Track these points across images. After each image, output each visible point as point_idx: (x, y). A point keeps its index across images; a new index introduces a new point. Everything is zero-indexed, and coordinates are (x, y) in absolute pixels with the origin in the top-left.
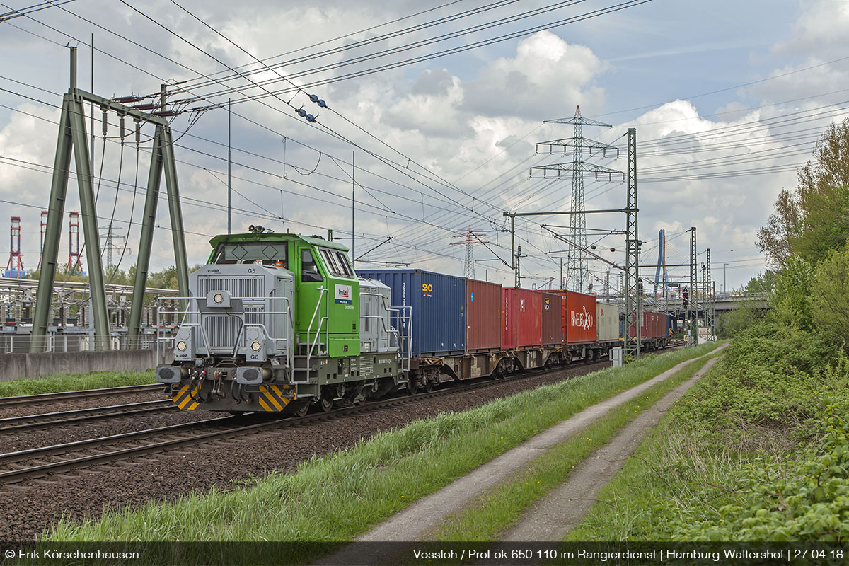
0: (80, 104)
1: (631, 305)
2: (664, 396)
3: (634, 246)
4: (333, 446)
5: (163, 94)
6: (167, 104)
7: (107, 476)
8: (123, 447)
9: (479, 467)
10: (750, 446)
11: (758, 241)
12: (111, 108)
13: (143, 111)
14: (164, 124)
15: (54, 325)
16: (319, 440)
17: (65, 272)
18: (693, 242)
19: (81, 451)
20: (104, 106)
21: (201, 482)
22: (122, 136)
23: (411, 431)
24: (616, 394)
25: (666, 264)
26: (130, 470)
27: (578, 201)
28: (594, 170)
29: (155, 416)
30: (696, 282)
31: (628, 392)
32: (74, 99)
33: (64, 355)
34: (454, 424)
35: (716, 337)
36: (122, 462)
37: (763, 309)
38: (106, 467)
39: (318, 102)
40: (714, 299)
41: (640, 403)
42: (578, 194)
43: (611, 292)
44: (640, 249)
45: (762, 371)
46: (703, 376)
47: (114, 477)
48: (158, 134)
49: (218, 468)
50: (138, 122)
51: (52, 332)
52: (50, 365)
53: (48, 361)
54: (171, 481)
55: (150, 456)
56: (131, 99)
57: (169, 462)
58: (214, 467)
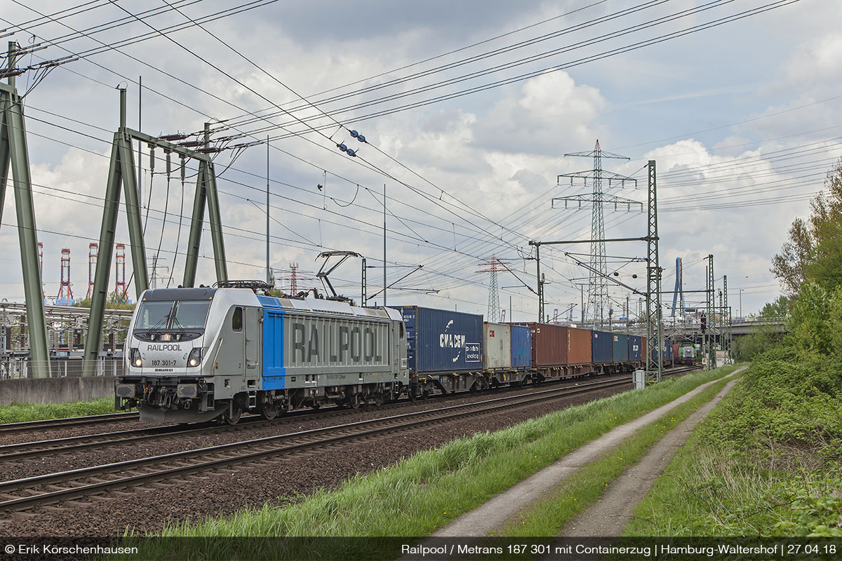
0: (129, 142)
1: (652, 329)
2: (688, 416)
3: (655, 273)
4: (372, 464)
5: (207, 132)
6: (211, 141)
7: (161, 492)
8: (174, 465)
9: (515, 485)
10: (778, 466)
11: (773, 268)
12: (159, 145)
13: (188, 148)
14: (208, 160)
15: (104, 350)
16: (359, 459)
17: (112, 300)
18: (710, 270)
19: (135, 469)
20: (152, 143)
21: (250, 498)
22: (169, 171)
23: (449, 450)
24: (641, 415)
25: (683, 290)
26: (183, 487)
27: (598, 231)
28: (613, 200)
29: (202, 436)
30: (714, 308)
31: (652, 413)
32: (124, 139)
33: (114, 378)
34: (490, 443)
35: (733, 361)
36: (174, 480)
37: (780, 333)
38: (159, 484)
39: (358, 137)
40: (730, 324)
41: (666, 424)
42: (598, 224)
43: (631, 317)
44: (661, 276)
45: (784, 393)
46: (726, 397)
47: (168, 493)
48: (202, 169)
49: (265, 486)
50: (183, 159)
51: (103, 357)
52: (101, 389)
53: (100, 384)
54: (221, 498)
55: (201, 474)
56: (177, 137)
57: (218, 479)
58: (261, 484)
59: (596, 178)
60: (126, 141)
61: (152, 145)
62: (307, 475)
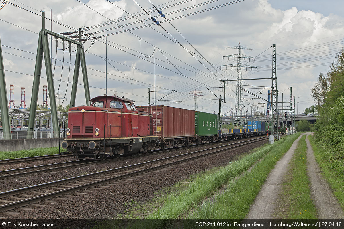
0: (46, 36)
3: (275, 93)
4: (167, 182)
6: (82, 36)
7: (60, 204)
11: (311, 93)
12: (59, 37)
13: (72, 39)
14: (81, 45)
15: (36, 127)
16: (160, 180)
18: (291, 93)
21: (109, 205)
22: (64, 49)
26: (73, 200)
28: (245, 66)
29: (81, 167)
32: (44, 33)
33: (40, 140)
35: (296, 131)
41: (303, 161)
42: (239, 76)
44: (278, 94)
47: (64, 204)
48: (78, 48)
49: (116, 197)
50: (70, 44)
51: (36, 130)
52: (34, 144)
53: (33, 142)
54: (93, 206)
55: (82, 191)
56: (67, 34)
57: (91, 194)
58: (114, 196)
59: (239, 57)
60: (45, 35)
61: (56, 37)
62: (137, 190)
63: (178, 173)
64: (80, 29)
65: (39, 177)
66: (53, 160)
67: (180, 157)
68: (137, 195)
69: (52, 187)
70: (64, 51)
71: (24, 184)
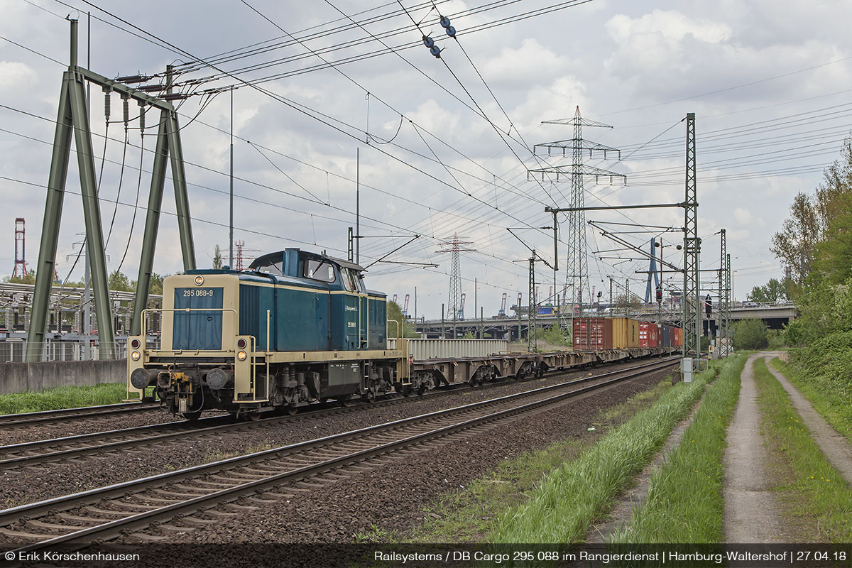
0: (81, 84)
2: (798, 415)
3: (693, 245)
4: (446, 480)
5: (170, 71)
6: (175, 85)
11: (773, 247)
12: (115, 89)
13: (149, 94)
14: (171, 108)
16: (429, 474)
20: (107, 87)
22: (126, 120)
26: (230, 524)
28: (594, 173)
32: (76, 79)
33: (64, 364)
42: (578, 198)
44: (700, 248)
48: (163, 120)
49: (333, 518)
50: (143, 106)
51: (48, 340)
52: (54, 377)
53: (52, 372)
55: (242, 501)
56: (137, 79)
57: (272, 510)
58: (327, 516)
59: (576, 148)
60: (77, 82)
61: (107, 88)
62: (379, 500)
63: (468, 455)
64: (169, 67)
65: (103, 464)
66: (114, 418)
67: (454, 414)
68: (384, 513)
69: (156, 490)
70: (126, 126)
71: (69, 482)
